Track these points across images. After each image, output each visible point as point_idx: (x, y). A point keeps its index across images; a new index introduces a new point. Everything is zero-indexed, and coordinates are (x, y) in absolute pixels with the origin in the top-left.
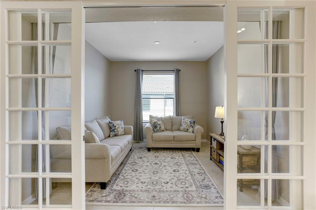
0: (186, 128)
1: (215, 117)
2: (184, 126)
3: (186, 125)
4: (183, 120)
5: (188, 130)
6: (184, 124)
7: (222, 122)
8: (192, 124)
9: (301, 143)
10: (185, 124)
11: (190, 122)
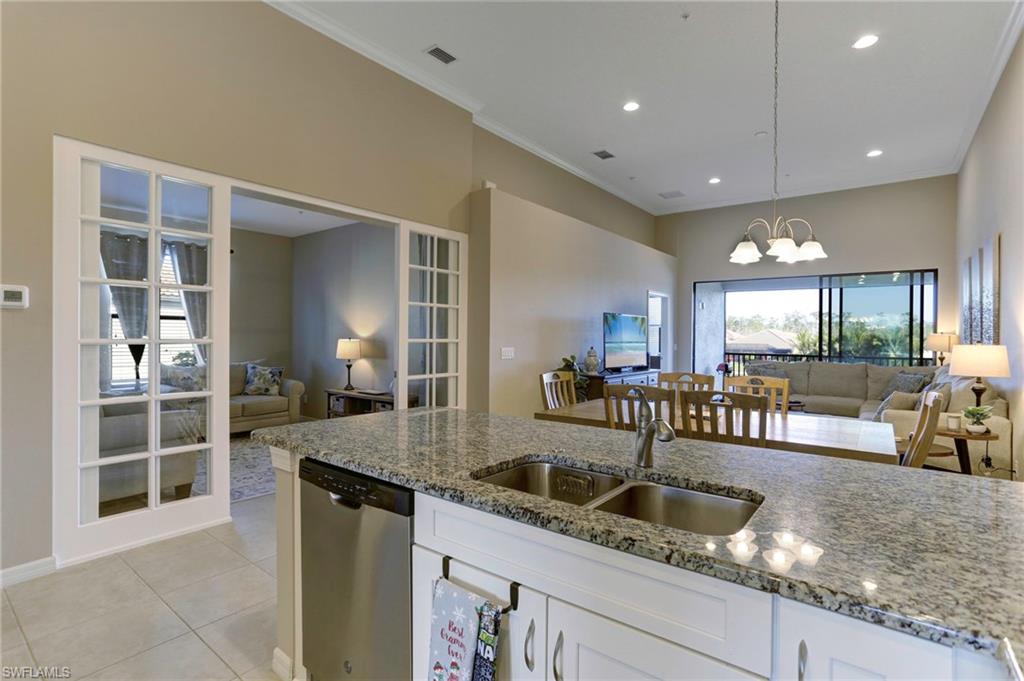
0: (264, 387)
1: (337, 357)
2: (257, 383)
3: (262, 381)
4: (250, 371)
5: (267, 390)
6: (256, 379)
7: (349, 367)
8: (277, 378)
9: (456, 374)
10: (259, 379)
11: (271, 372)
